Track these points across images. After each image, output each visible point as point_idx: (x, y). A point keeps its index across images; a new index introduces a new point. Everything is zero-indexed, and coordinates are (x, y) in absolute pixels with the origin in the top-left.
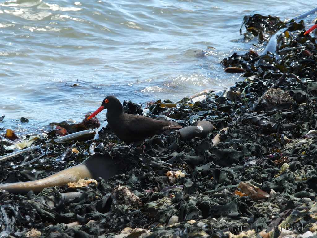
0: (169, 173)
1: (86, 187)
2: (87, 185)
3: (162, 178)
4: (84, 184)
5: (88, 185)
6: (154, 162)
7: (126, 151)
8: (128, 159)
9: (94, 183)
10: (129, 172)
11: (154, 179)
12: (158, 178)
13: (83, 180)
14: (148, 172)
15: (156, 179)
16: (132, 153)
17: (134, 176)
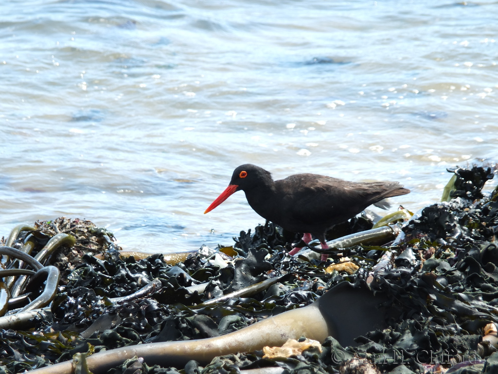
0: (490, 328)
1: (298, 357)
2: (300, 353)
3: (467, 338)
4: (294, 351)
5: (303, 354)
6: (461, 304)
7: (403, 281)
8: (407, 296)
9: (316, 349)
10: (400, 326)
11: (451, 341)
12: (460, 339)
13: (295, 342)
14: (446, 325)
15: (455, 340)
16: (415, 283)
17: (410, 334)
